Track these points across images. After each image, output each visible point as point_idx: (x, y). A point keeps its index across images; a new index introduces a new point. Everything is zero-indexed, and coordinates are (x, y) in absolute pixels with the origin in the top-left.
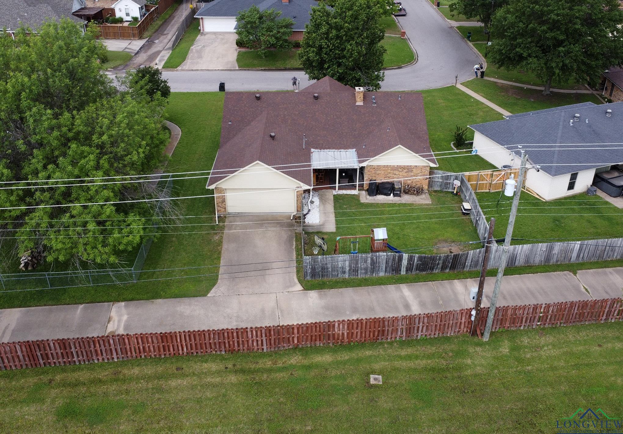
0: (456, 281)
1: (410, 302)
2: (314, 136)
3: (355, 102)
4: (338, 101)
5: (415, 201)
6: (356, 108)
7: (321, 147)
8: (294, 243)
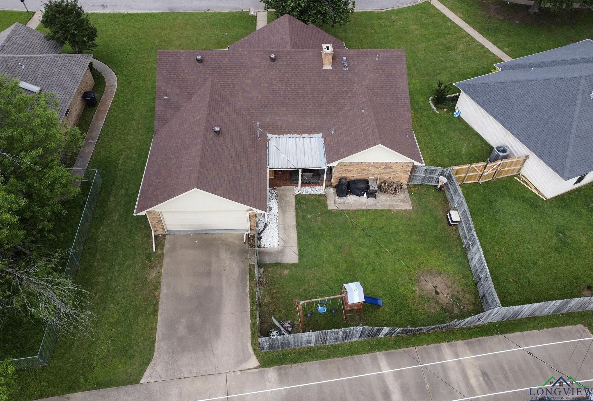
0: (444, 344)
1: (390, 386)
2: (270, 116)
3: (322, 65)
4: (301, 63)
5: (393, 206)
6: (323, 74)
7: (279, 131)
8: (248, 284)
